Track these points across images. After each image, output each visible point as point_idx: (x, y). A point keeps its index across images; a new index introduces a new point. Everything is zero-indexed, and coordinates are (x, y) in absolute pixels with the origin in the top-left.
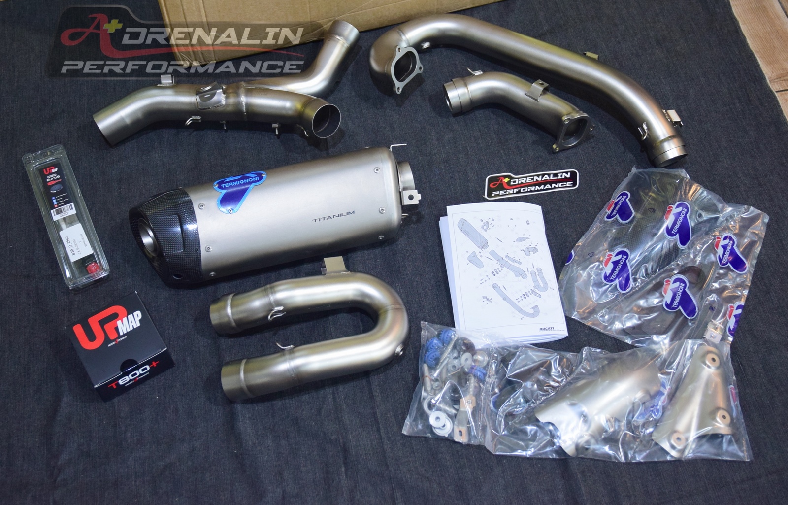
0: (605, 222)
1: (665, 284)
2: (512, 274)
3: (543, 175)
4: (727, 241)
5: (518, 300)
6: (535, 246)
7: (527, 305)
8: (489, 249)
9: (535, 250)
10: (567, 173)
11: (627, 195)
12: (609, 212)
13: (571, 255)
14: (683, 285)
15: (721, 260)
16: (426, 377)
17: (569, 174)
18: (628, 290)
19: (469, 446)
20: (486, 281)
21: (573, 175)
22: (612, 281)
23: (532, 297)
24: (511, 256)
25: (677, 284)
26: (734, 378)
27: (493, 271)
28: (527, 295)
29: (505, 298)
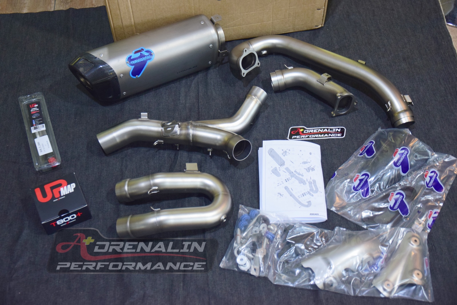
0: (358, 157)
1: (391, 195)
2: (297, 182)
3: (324, 129)
4: (433, 174)
5: (299, 197)
6: (313, 167)
7: (304, 200)
8: (285, 166)
9: (313, 169)
10: (339, 129)
11: (373, 143)
12: (361, 152)
13: (335, 174)
14: (402, 197)
15: (427, 184)
16: (238, 235)
17: (340, 129)
18: (368, 197)
19: (259, 277)
20: (281, 184)
21: (342, 130)
22: (357, 190)
23: (308, 196)
24: (298, 171)
25: (399, 196)
26: (428, 253)
27: (286, 179)
28: (305, 194)
29: (291, 195)
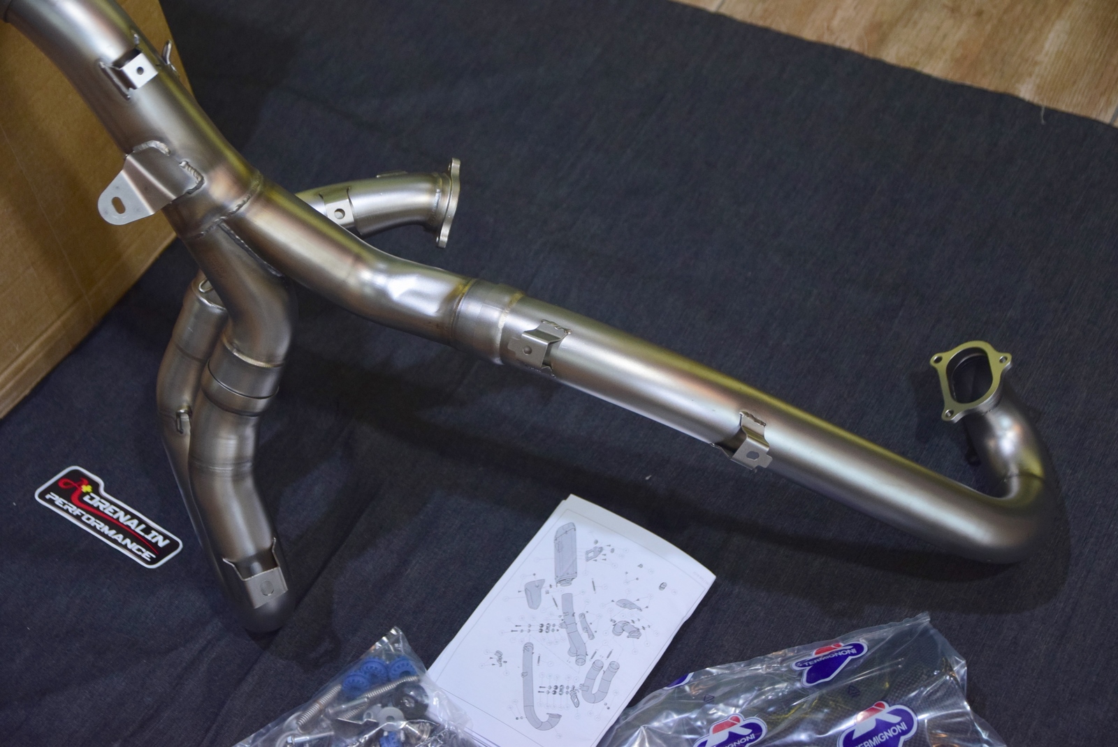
2: (566, 645)
5: (541, 689)
6: (642, 629)
7: (545, 705)
8: (567, 589)
9: (635, 633)
13: (683, 679)
20: (522, 631)
23: (566, 698)
24: (589, 618)
27: (545, 624)
28: (561, 690)
29: (527, 674)
